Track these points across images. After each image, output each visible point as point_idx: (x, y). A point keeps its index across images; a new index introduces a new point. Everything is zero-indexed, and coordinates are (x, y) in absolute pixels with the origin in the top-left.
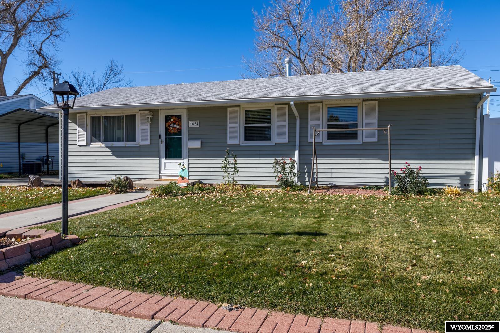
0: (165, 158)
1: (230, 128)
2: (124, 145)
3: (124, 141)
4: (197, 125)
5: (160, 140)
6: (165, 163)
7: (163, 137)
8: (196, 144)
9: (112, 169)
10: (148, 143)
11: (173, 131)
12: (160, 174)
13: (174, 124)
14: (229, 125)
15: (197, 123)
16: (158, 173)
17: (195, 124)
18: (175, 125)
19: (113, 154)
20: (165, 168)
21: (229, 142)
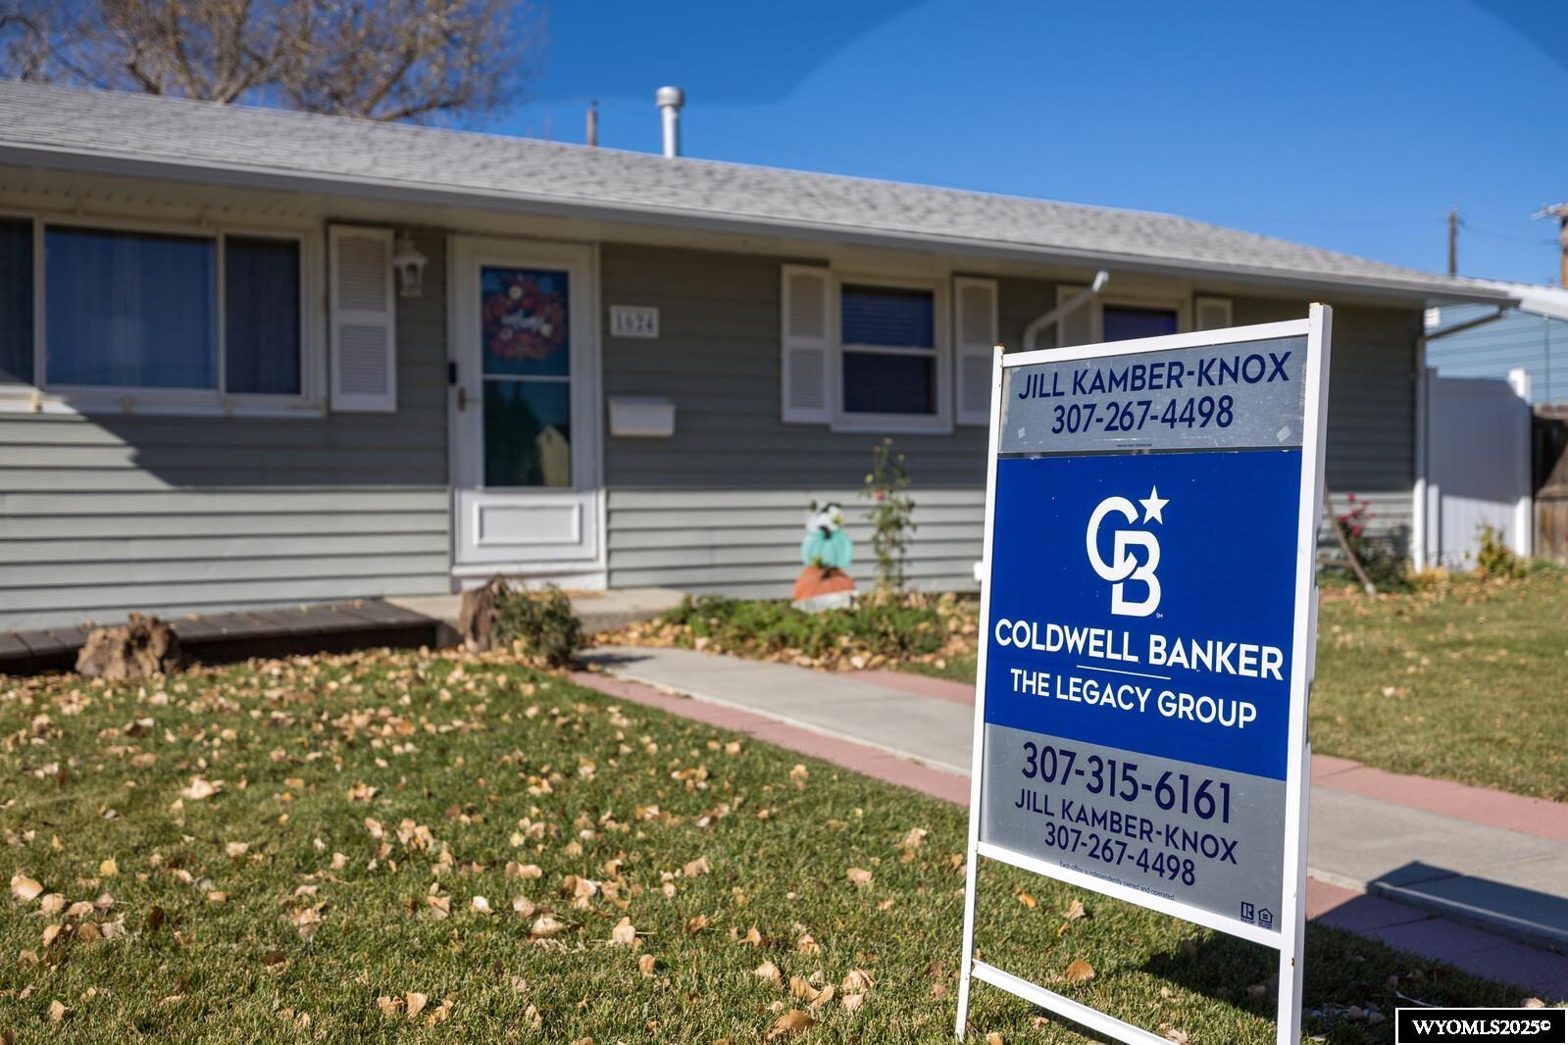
0: (480, 487)
1: (795, 353)
2: (219, 412)
3: (216, 387)
4: (650, 326)
5: (453, 393)
6: (481, 511)
7: (472, 376)
8: (651, 420)
9: (135, 550)
10: (385, 402)
11: (521, 350)
12: (458, 571)
13: (528, 314)
14: (790, 342)
15: (646, 317)
16: (440, 566)
17: (638, 322)
18: (532, 322)
19: (142, 463)
20: (481, 534)
21: (791, 414)
